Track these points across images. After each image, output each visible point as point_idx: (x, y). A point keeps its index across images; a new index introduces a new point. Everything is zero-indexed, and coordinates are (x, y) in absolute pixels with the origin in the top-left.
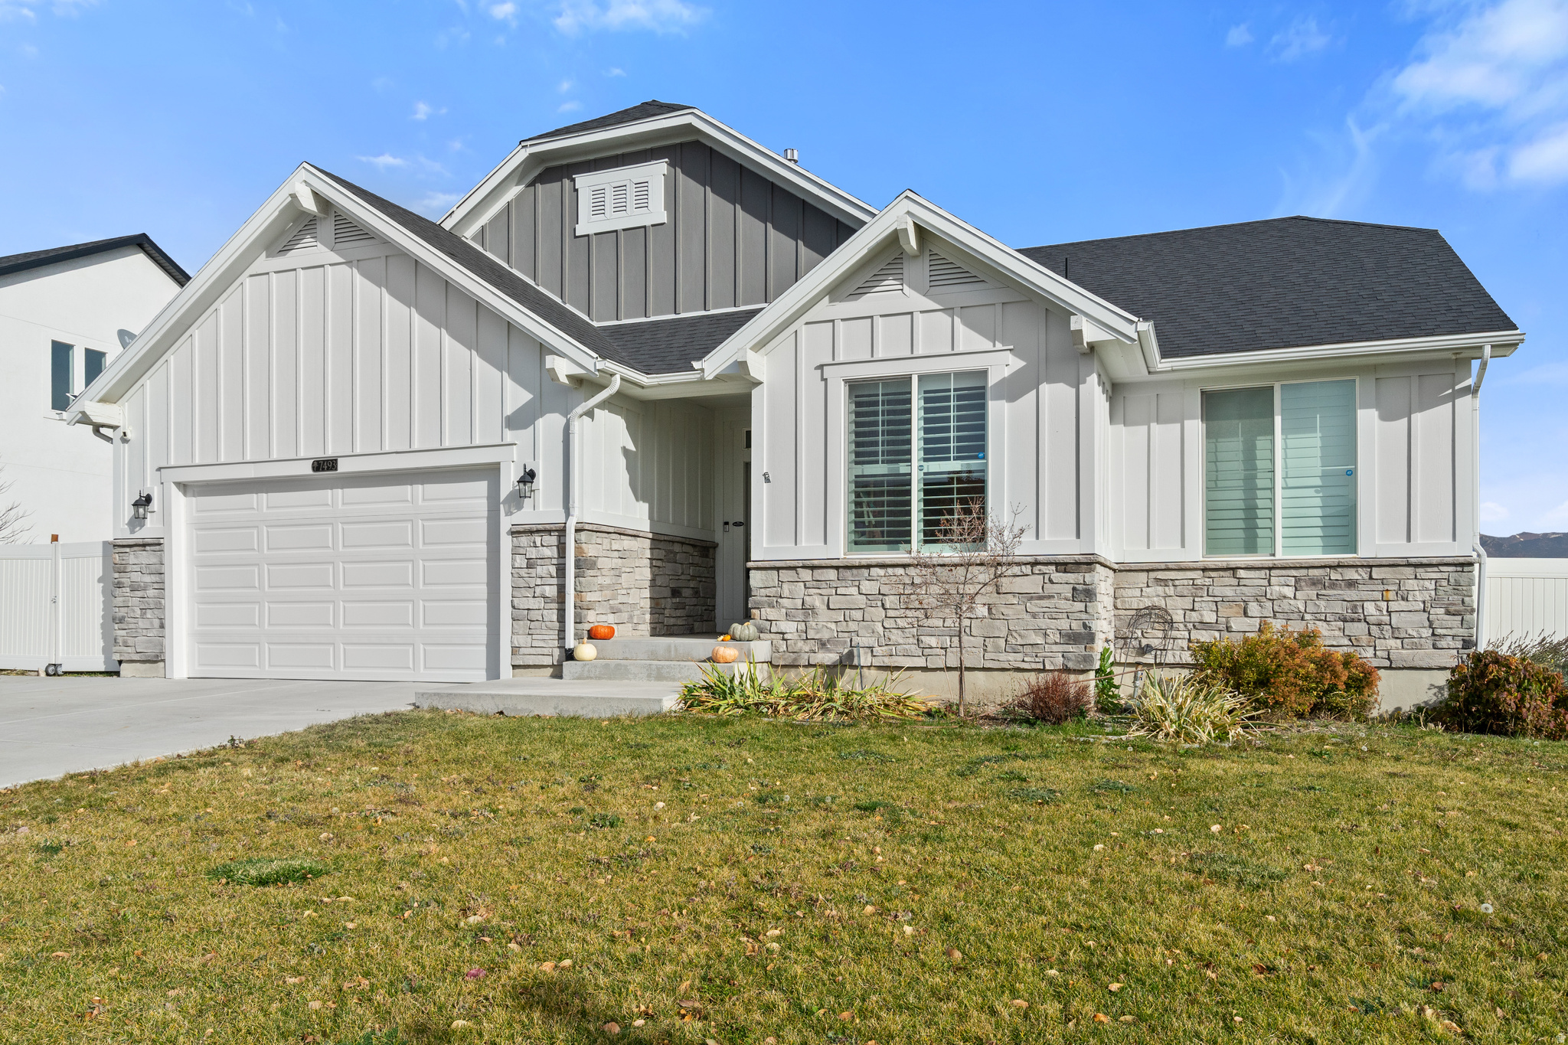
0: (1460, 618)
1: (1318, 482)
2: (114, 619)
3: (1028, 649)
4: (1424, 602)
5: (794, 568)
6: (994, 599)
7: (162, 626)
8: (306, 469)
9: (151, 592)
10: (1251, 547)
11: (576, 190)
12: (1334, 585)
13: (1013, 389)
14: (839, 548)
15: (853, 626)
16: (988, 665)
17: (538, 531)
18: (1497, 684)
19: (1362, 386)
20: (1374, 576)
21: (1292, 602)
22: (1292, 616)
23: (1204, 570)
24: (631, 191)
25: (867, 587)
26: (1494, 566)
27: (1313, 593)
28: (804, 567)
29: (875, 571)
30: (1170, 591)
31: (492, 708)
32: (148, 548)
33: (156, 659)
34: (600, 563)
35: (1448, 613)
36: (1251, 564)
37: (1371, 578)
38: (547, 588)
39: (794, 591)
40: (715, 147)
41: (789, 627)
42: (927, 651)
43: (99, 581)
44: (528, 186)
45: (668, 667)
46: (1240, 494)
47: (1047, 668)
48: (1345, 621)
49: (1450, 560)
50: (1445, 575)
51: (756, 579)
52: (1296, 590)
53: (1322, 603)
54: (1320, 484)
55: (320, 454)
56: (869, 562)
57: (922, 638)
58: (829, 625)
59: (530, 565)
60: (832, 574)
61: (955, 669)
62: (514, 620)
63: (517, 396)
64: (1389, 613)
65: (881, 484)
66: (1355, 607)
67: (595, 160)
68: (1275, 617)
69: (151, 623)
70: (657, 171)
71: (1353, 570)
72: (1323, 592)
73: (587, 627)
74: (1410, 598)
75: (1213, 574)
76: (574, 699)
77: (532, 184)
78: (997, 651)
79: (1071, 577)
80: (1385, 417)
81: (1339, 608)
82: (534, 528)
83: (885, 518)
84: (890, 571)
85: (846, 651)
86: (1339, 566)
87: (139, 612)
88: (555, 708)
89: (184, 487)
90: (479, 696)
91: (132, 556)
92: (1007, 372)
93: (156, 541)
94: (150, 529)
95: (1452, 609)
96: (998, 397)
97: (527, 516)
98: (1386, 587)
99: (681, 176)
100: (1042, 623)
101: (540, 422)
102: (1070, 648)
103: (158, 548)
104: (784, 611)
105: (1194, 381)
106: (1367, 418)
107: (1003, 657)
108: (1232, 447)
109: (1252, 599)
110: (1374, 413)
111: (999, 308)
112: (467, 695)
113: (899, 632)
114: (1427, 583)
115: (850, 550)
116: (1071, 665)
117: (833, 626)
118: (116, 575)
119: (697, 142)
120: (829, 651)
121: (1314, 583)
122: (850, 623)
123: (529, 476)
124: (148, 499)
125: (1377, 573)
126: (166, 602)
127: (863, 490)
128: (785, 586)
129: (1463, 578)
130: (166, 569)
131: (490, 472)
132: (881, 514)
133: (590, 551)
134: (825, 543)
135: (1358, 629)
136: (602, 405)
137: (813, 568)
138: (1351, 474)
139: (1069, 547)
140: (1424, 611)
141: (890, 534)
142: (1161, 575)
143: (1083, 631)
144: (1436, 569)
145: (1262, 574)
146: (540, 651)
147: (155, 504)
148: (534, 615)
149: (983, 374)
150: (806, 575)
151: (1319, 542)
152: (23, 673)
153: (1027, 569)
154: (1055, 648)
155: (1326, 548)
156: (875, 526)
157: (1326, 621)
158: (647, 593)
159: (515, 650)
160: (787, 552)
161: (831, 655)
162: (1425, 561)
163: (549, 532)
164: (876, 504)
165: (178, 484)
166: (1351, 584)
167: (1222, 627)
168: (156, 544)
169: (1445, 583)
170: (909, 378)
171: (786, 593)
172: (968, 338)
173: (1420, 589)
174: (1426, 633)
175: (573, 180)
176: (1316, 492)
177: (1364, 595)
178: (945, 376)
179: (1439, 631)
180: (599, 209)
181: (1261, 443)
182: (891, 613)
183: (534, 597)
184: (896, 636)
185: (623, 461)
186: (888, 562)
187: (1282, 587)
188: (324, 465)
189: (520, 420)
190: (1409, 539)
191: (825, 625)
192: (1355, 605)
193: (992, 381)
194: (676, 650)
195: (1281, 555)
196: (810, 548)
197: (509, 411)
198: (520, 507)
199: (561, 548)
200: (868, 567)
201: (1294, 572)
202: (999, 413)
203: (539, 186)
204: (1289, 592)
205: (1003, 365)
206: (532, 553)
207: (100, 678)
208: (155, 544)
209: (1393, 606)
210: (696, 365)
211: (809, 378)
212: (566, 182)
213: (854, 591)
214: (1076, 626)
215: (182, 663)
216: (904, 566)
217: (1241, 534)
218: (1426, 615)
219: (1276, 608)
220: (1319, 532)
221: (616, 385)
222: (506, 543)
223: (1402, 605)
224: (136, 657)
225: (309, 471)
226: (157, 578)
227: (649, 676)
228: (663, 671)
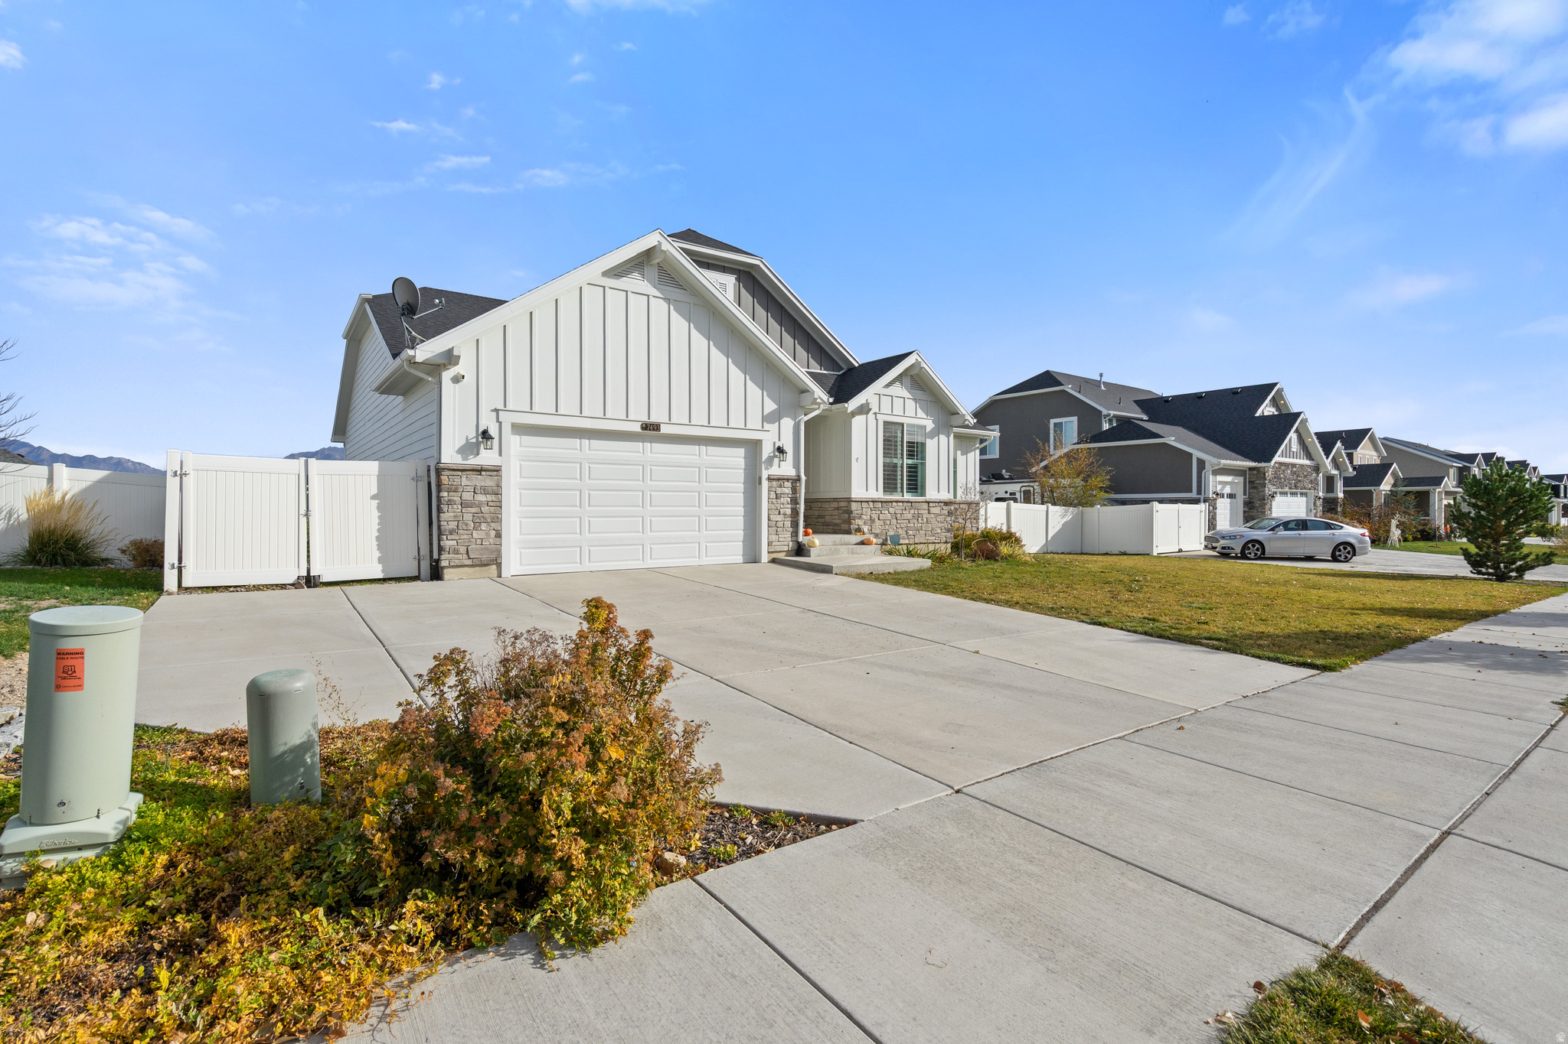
2: (441, 531)
3: (937, 535)
5: (867, 502)
6: (928, 515)
7: (498, 536)
8: (637, 428)
9: (485, 509)
13: (932, 435)
14: (880, 494)
15: (887, 527)
16: (925, 541)
17: (783, 479)
25: (891, 510)
28: (870, 501)
32: (483, 473)
33: (490, 563)
39: (868, 512)
40: (759, 279)
51: (853, 506)
55: (646, 419)
56: (892, 500)
59: (776, 497)
60: (879, 505)
62: (769, 527)
63: (770, 405)
69: (488, 534)
70: (731, 280)
79: (947, 508)
82: (782, 477)
87: (472, 525)
89: (520, 428)
91: (464, 479)
92: (931, 428)
93: (496, 468)
94: (486, 457)
97: (776, 470)
99: (742, 287)
103: (495, 473)
111: (929, 402)
113: (901, 529)
115: (885, 495)
116: (947, 540)
117: (881, 527)
118: (444, 494)
119: (763, 279)
123: (778, 450)
124: (486, 434)
126: (502, 517)
128: (865, 510)
130: (502, 491)
134: (878, 491)
137: (873, 502)
146: (782, 543)
147: (493, 440)
148: (780, 525)
149: (925, 427)
150: (871, 504)
153: (937, 504)
159: (770, 544)
160: (864, 494)
163: (788, 480)
165: (512, 425)
168: (496, 470)
170: (903, 424)
172: (921, 414)
178: (914, 425)
182: (899, 522)
183: (779, 514)
186: (896, 500)
188: (651, 426)
189: (768, 418)
193: (928, 430)
196: (872, 493)
197: (766, 413)
198: (771, 465)
199: (794, 490)
200: (892, 502)
202: (929, 444)
205: (929, 424)
206: (779, 491)
208: (492, 471)
215: (512, 565)
216: (903, 502)
221: (820, 409)
222: (765, 484)
224: (469, 562)
225: (639, 429)
226: (493, 498)
227: (848, 553)
228: (854, 550)
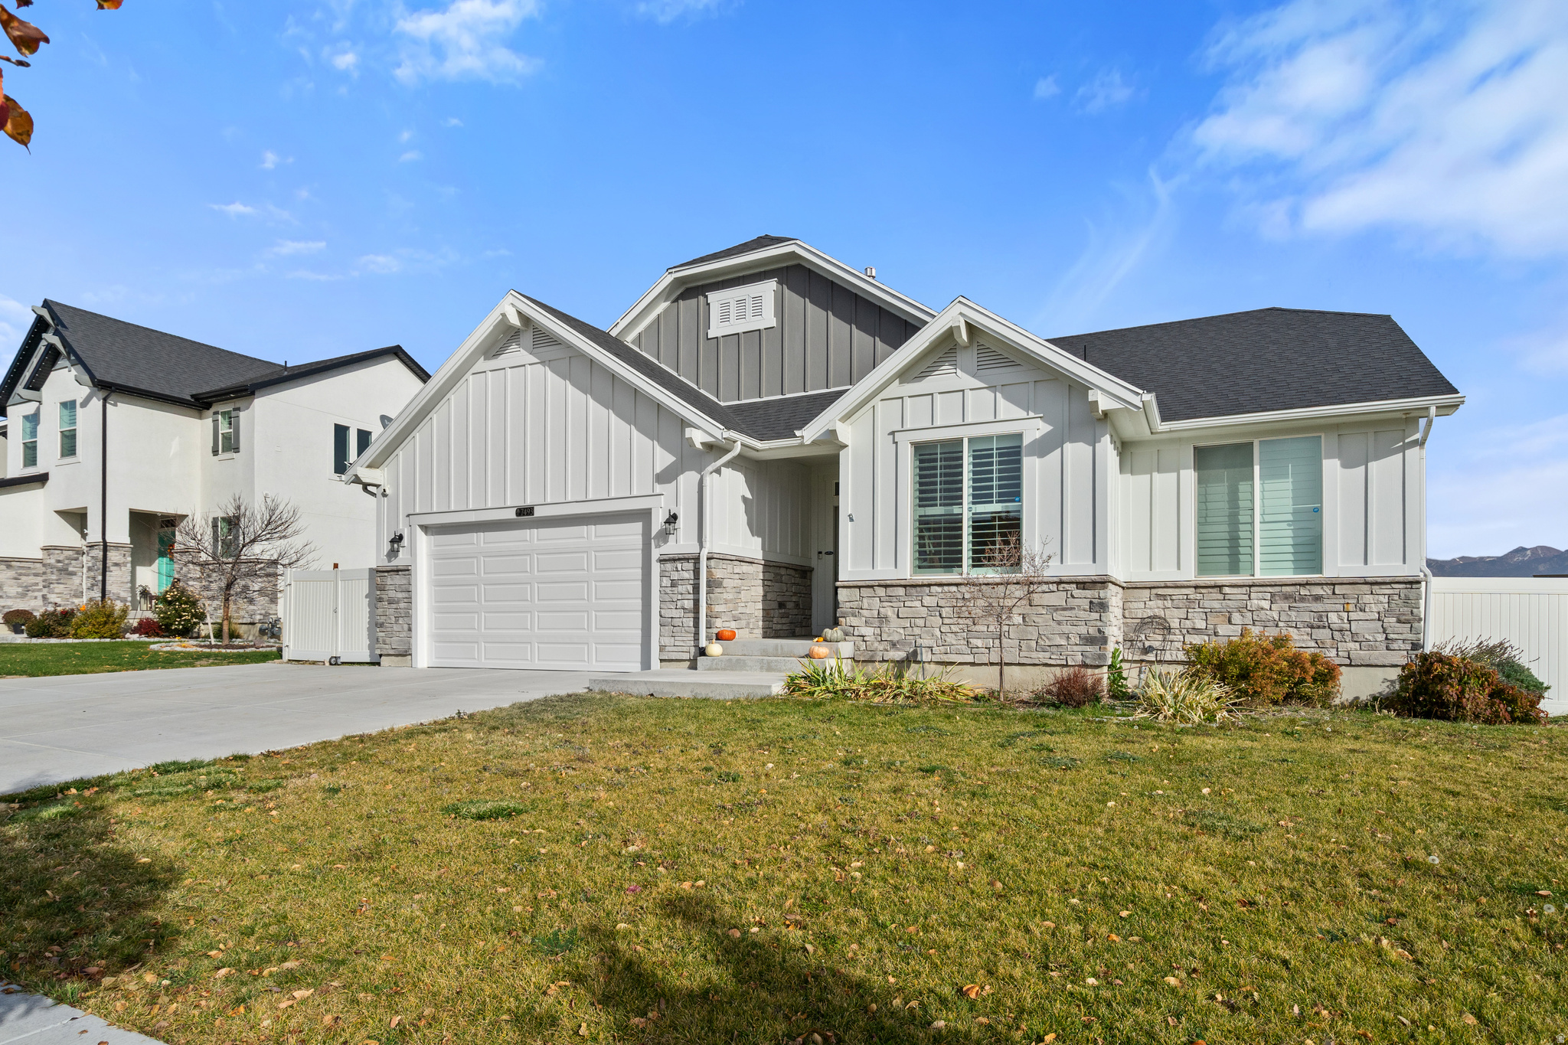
0: (1409, 625)
1: (1290, 517)
2: (376, 625)
3: (1054, 649)
4: (1379, 613)
5: (872, 587)
6: (1027, 610)
7: (410, 630)
8: (511, 514)
9: (402, 605)
10: (1234, 568)
11: (708, 304)
12: (1303, 599)
13: (1043, 447)
14: (906, 570)
15: (917, 631)
16: (1023, 661)
17: (679, 559)
18: (1441, 679)
19: (1326, 441)
20: (1337, 592)
21: (1268, 612)
22: (1268, 624)
23: (1196, 587)
24: (749, 304)
25: (927, 601)
26: (1438, 584)
27: (1286, 606)
28: (879, 586)
29: (933, 589)
30: (1169, 604)
31: (645, 691)
32: (400, 573)
33: (405, 654)
34: (726, 583)
35: (1399, 621)
36: (1234, 582)
37: (1334, 593)
38: (686, 601)
39: (872, 604)
40: (812, 268)
41: (868, 632)
42: (974, 650)
43: (366, 597)
44: (673, 302)
45: (776, 661)
46: (1226, 528)
47: (1069, 663)
48: (1312, 627)
49: (1401, 579)
50: (1397, 591)
51: (843, 595)
52: (1272, 603)
53: (1293, 614)
54: (1292, 519)
55: (521, 504)
56: (930, 582)
57: (971, 640)
58: (899, 630)
59: (674, 584)
60: (901, 591)
61: (997, 664)
62: (661, 625)
63: (664, 459)
64: (1349, 621)
65: (939, 522)
66: (1321, 616)
67: (723, 281)
68: (1254, 624)
69: (402, 627)
70: (768, 289)
71: (1320, 587)
72: (1294, 605)
73: (715, 631)
74: (1367, 610)
75: (1203, 591)
76: (705, 685)
77: (676, 300)
78: (1030, 649)
79: (1088, 593)
80: (1345, 466)
81: (1307, 617)
82: (677, 557)
83: (942, 548)
84: (946, 588)
85: (912, 650)
86: (1307, 584)
87: (394, 619)
88: (692, 692)
89: (426, 529)
90: (636, 682)
91: (389, 579)
92: (1038, 435)
93: (406, 568)
94: (401, 560)
95: (1403, 618)
96: (1029, 455)
97: (671, 548)
98: (1347, 601)
99: (786, 291)
100: (1066, 628)
101: (681, 478)
102: (1088, 648)
103: (407, 573)
104: (864, 619)
105: (1188, 440)
106: (1331, 467)
107: (1034, 655)
108: (1219, 491)
109: (1235, 610)
110: (1336, 462)
111: (1032, 385)
112: (627, 682)
113: (953, 635)
114: (1381, 598)
115: (915, 573)
116: (1088, 662)
117: (902, 631)
118: (378, 593)
119: (799, 266)
120: (899, 650)
121: (1287, 597)
122: (915, 629)
123: (673, 518)
124: (401, 537)
125: (1338, 590)
126: (413, 612)
127: (925, 527)
128: (865, 600)
129: (1412, 594)
130: (413, 588)
131: (644, 515)
132: (939, 545)
133: (718, 574)
134: (896, 567)
135: (1323, 634)
136: (727, 465)
137: (886, 586)
138: (1318, 511)
139: (1086, 569)
140: (1379, 620)
141: (946, 560)
142: (1160, 591)
143: (1098, 635)
144: (1389, 586)
145: (1244, 590)
146: (680, 649)
147: (405, 542)
148: (677, 622)
149: (1019, 436)
150: (881, 592)
151: (1291, 565)
152: (314, 663)
153: (1054, 587)
154: (1075, 648)
155: (1297, 570)
156: (934, 554)
157: (1296, 627)
158: (760, 606)
159: (662, 648)
160: (866, 574)
161: (900, 653)
162: (1379, 580)
163: (687, 560)
164: (935, 537)
165: (421, 526)
166: (1318, 598)
167: (1211, 632)
169: (1396, 597)
170: (961, 440)
171: (865, 606)
173: (1376, 602)
174: (1381, 637)
175: (706, 297)
176: (1289, 525)
177: (1328, 607)
178: (989, 438)
179: (1391, 636)
180: (725, 317)
181: (1243, 487)
182: (946, 621)
183: (676, 608)
184: (950, 639)
185: (742, 507)
186: (944, 582)
187: (1259, 601)
188: (525, 511)
189: (666, 477)
190: (1366, 563)
191: (896, 630)
192: (1320, 615)
193: (1026, 441)
194: (782, 649)
195: (1259, 575)
196: (884, 571)
197: (658, 470)
198: (666, 541)
199: (697, 572)
200: (929, 585)
201: (1270, 589)
202: (1032, 467)
203: (681, 302)
204: (1266, 604)
205: (1034, 429)
206: (675, 576)
207: (367, 667)
208: (406, 570)
209: (1353, 616)
210: (798, 433)
211: (883, 442)
212: (701, 298)
213: (918, 604)
214: (1093, 631)
215: (424, 655)
216: (957, 585)
217: (1226, 559)
218: (1381, 623)
219: (1255, 618)
220: (1291, 557)
221: (737, 449)
222: (656, 568)
223: (1361, 615)
224: (392, 652)
225: (514, 516)
226: (405, 595)
227: (761, 668)
228: (772, 664)
